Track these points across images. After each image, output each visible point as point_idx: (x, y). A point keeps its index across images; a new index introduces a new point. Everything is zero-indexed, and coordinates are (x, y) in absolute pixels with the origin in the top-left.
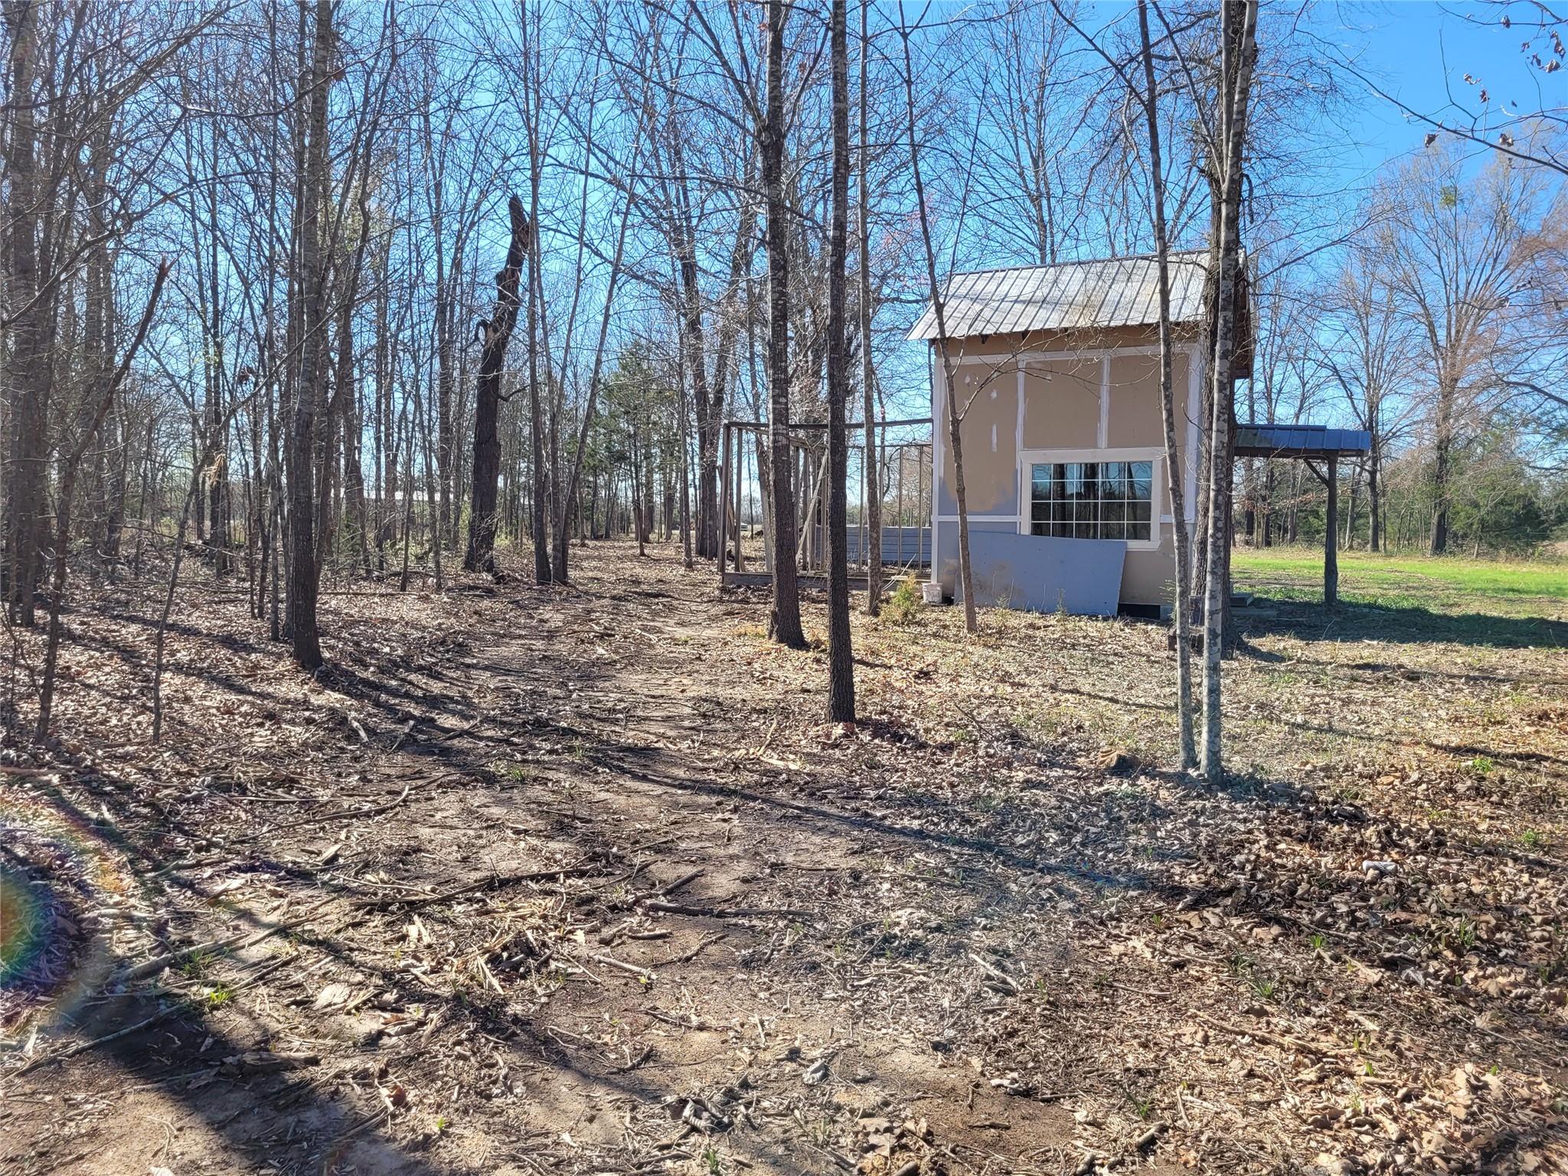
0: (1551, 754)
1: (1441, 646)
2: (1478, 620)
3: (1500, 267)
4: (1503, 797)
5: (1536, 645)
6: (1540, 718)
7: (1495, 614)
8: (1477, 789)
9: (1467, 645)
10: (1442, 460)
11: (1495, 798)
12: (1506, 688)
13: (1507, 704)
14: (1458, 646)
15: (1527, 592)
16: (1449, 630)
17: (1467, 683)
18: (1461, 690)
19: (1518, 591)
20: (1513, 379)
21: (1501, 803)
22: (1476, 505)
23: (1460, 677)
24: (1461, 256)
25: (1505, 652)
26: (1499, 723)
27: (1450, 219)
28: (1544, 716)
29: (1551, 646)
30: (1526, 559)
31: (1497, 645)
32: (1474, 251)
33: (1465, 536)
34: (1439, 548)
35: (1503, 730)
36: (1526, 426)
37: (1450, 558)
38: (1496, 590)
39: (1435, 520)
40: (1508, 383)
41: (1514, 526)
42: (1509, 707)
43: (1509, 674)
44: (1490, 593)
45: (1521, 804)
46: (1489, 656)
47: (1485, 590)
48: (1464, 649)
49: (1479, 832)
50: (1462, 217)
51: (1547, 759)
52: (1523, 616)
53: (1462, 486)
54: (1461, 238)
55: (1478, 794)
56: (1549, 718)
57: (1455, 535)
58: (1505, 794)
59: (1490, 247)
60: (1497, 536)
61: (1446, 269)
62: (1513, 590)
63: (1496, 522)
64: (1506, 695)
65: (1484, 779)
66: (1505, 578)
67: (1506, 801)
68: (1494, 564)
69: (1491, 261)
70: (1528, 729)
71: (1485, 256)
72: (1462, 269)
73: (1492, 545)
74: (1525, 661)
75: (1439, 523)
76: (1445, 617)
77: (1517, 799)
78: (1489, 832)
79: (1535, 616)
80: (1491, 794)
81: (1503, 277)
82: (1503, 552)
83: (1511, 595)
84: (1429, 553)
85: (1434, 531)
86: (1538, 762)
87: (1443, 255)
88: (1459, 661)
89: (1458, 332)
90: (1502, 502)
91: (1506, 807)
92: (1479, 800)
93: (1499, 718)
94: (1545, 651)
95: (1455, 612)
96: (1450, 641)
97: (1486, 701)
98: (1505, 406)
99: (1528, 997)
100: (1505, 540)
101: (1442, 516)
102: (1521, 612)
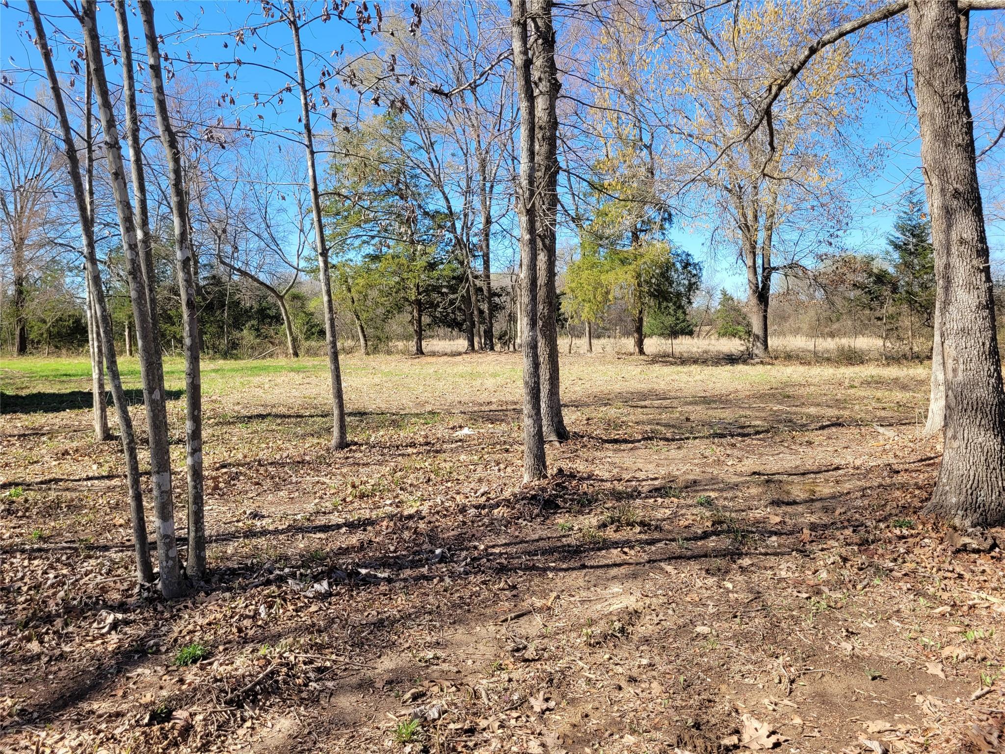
0: (65, 477)
1: (8, 417)
2: (40, 396)
3: (45, 169)
4: (26, 511)
5: (70, 408)
6: (63, 454)
7: (52, 391)
8: (8, 510)
9: (26, 413)
10: (20, 292)
11: (20, 514)
12: (44, 438)
13: (44, 450)
14: (20, 415)
15: (74, 376)
16: (16, 405)
17: (19, 439)
18: (14, 445)
19: (69, 375)
20: (60, 241)
21: (24, 516)
22: (44, 322)
23: (15, 436)
24: (19, 157)
25: (51, 415)
26: (36, 462)
27: (10, 131)
28: (66, 453)
29: (80, 408)
30: (79, 354)
31: (46, 412)
32: (28, 155)
33: (39, 342)
34: (22, 350)
35: (37, 467)
36: (71, 271)
37: (31, 357)
38: (55, 376)
39: (18, 332)
40: (56, 244)
41: (69, 335)
42: (44, 451)
43: (52, 429)
44: (51, 378)
45: (38, 513)
46: (40, 419)
47: (48, 376)
48: (24, 417)
49: (4, 540)
50: (17, 132)
51: (61, 480)
52: (68, 391)
53: (32, 309)
54: (17, 145)
55: (9, 513)
56: (69, 454)
57: (33, 341)
58: (27, 510)
59: (38, 154)
60: (60, 341)
61: (10, 164)
62: (66, 375)
63: (58, 332)
64: (44, 443)
65: (13, 502)
66: (64, 368)
67: (27, 514)
68: (59, 359)
69: (39, 163)
70: (54, 463)
71: (36, 159)
72: (21, 166)
73: (56, 347)
74: (62, 420)
75: (21, 333)
76: (17, 397)
77: (35, 511)
78: (10, 537)
79: (76, 390)
80: (18, 511)
81: (48, 175)
82: (64, 351)
83: (64, 378)
84: (15, 354)
85: (17, 340)
86: (56, 483)
87: (6, 154)
88: (19, 425)
89: (22, 208)
90: (61, 319)
91: (28, 517)
92: (10, 517)
93: (35, 459)
94: (76, 411)
95: (24, 393)
96: (15, 412)
97: (30, 449)
98: (57, 258)
99: (8, 644)
100: (65, 343)
101: (22, 329)
102: (66, 389)
